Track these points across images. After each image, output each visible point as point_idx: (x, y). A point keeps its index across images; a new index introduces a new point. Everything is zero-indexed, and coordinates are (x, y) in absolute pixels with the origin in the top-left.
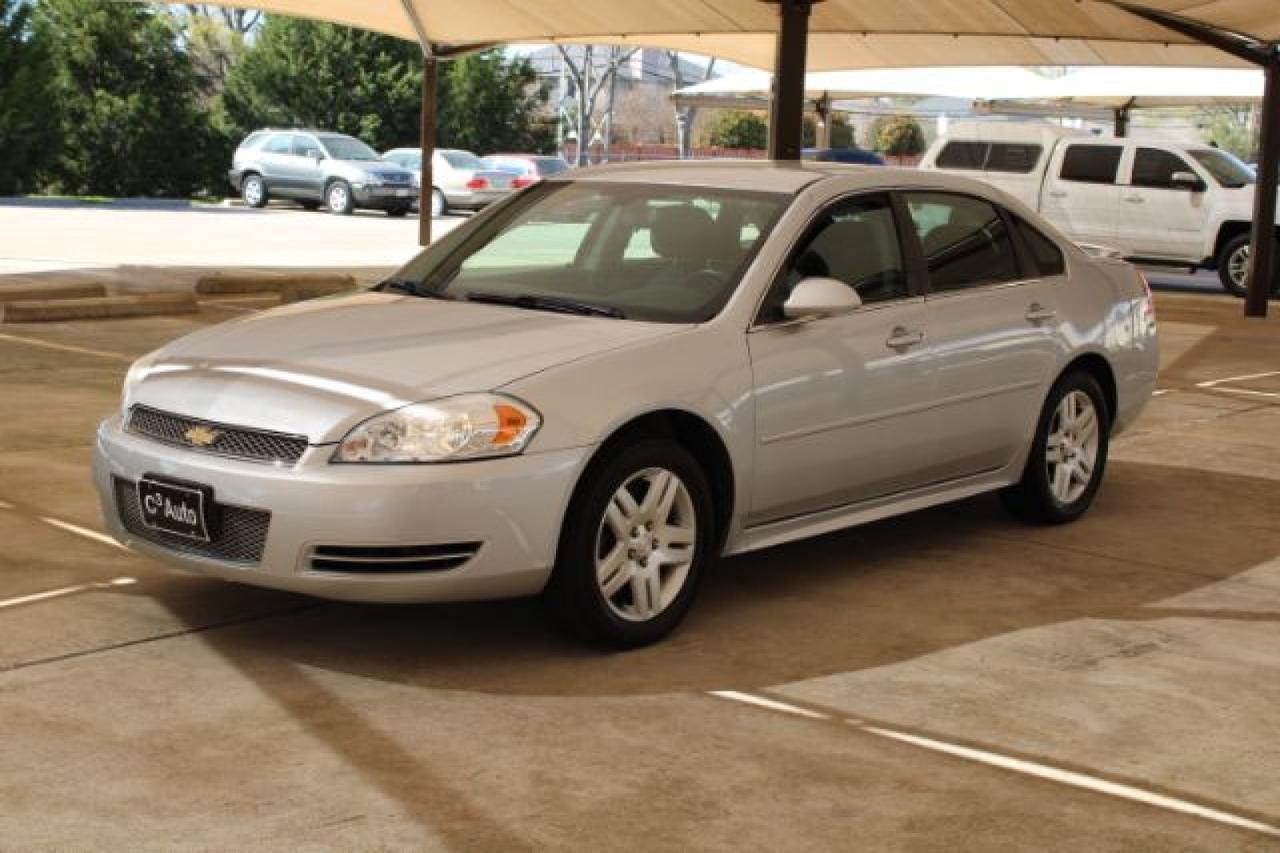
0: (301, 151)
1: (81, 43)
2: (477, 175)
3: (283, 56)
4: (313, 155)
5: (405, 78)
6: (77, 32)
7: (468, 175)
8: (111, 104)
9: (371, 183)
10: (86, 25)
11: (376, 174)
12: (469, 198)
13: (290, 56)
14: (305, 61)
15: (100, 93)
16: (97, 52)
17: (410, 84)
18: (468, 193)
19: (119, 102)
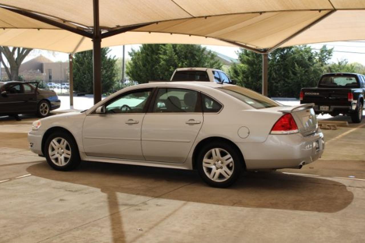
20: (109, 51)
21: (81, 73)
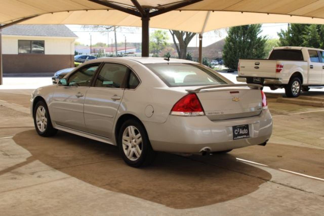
20: (260, 32)
21: (232, 52)
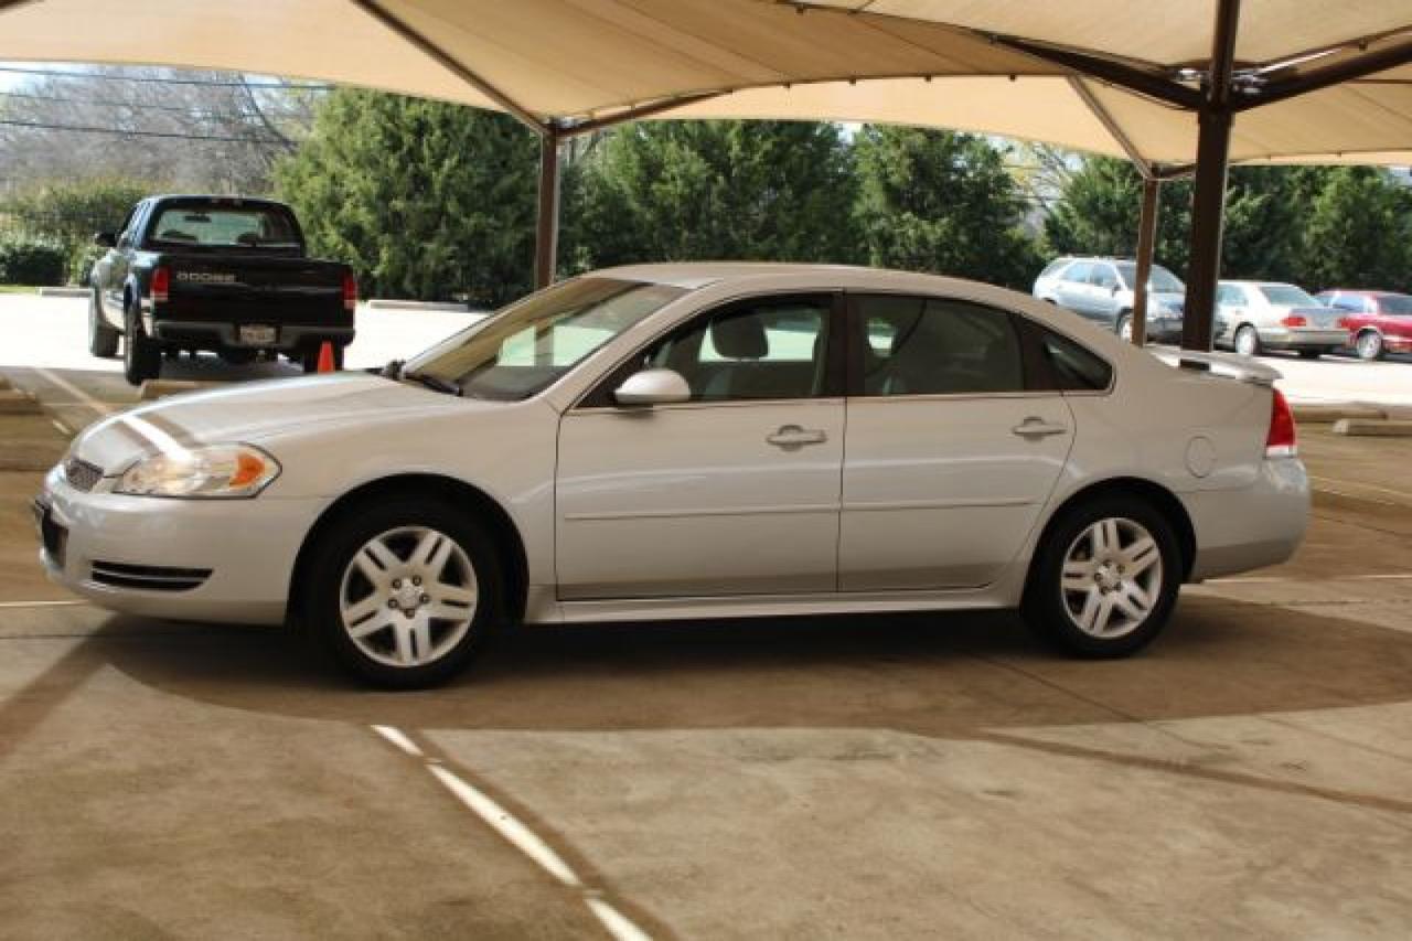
0: (1098, 281)
1: (898, 164)
2: (1295, 311)
3: (1109, 179)
4: (1108, 285)
5: (1239, 204)
6: (893, 152)
7: (1284, 311)
8: (916, 227)
9: (1166, 316)
10: (903, 147)
11: (1171, 307)
12: (1283, 336)
13: (1117, 180)
14: (1133, 182)
15: (908, 215)
16: (914, 175)
17: (1244, 209)
18: (1282, 330)
19: (925, 225)
